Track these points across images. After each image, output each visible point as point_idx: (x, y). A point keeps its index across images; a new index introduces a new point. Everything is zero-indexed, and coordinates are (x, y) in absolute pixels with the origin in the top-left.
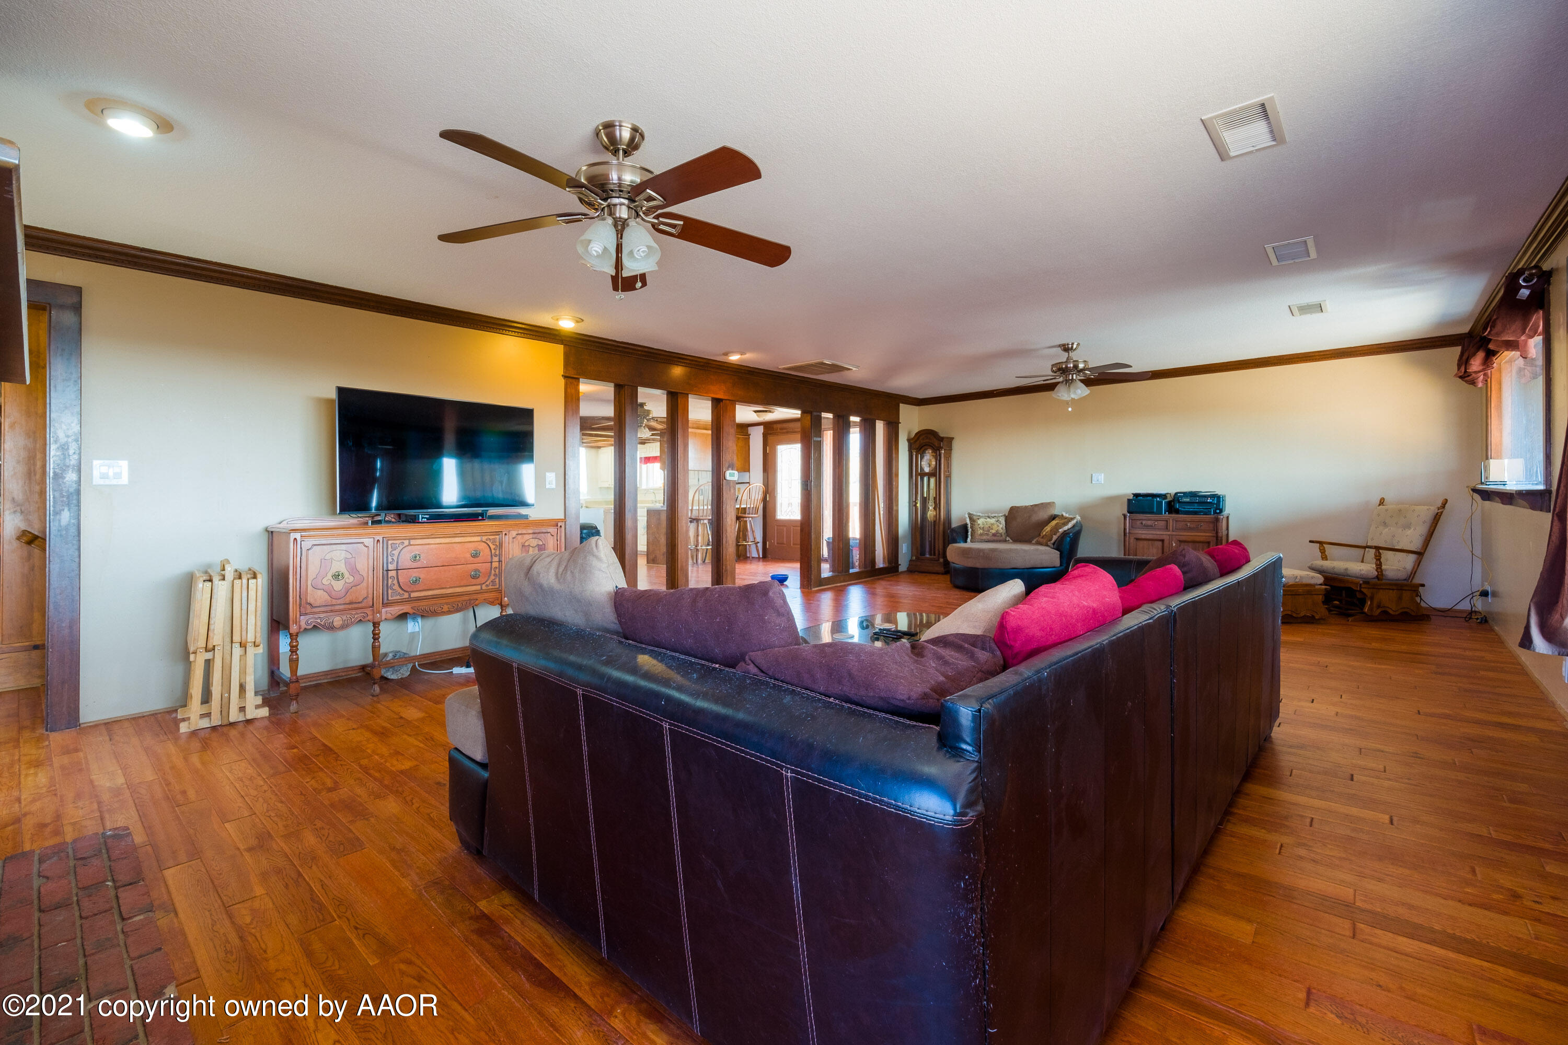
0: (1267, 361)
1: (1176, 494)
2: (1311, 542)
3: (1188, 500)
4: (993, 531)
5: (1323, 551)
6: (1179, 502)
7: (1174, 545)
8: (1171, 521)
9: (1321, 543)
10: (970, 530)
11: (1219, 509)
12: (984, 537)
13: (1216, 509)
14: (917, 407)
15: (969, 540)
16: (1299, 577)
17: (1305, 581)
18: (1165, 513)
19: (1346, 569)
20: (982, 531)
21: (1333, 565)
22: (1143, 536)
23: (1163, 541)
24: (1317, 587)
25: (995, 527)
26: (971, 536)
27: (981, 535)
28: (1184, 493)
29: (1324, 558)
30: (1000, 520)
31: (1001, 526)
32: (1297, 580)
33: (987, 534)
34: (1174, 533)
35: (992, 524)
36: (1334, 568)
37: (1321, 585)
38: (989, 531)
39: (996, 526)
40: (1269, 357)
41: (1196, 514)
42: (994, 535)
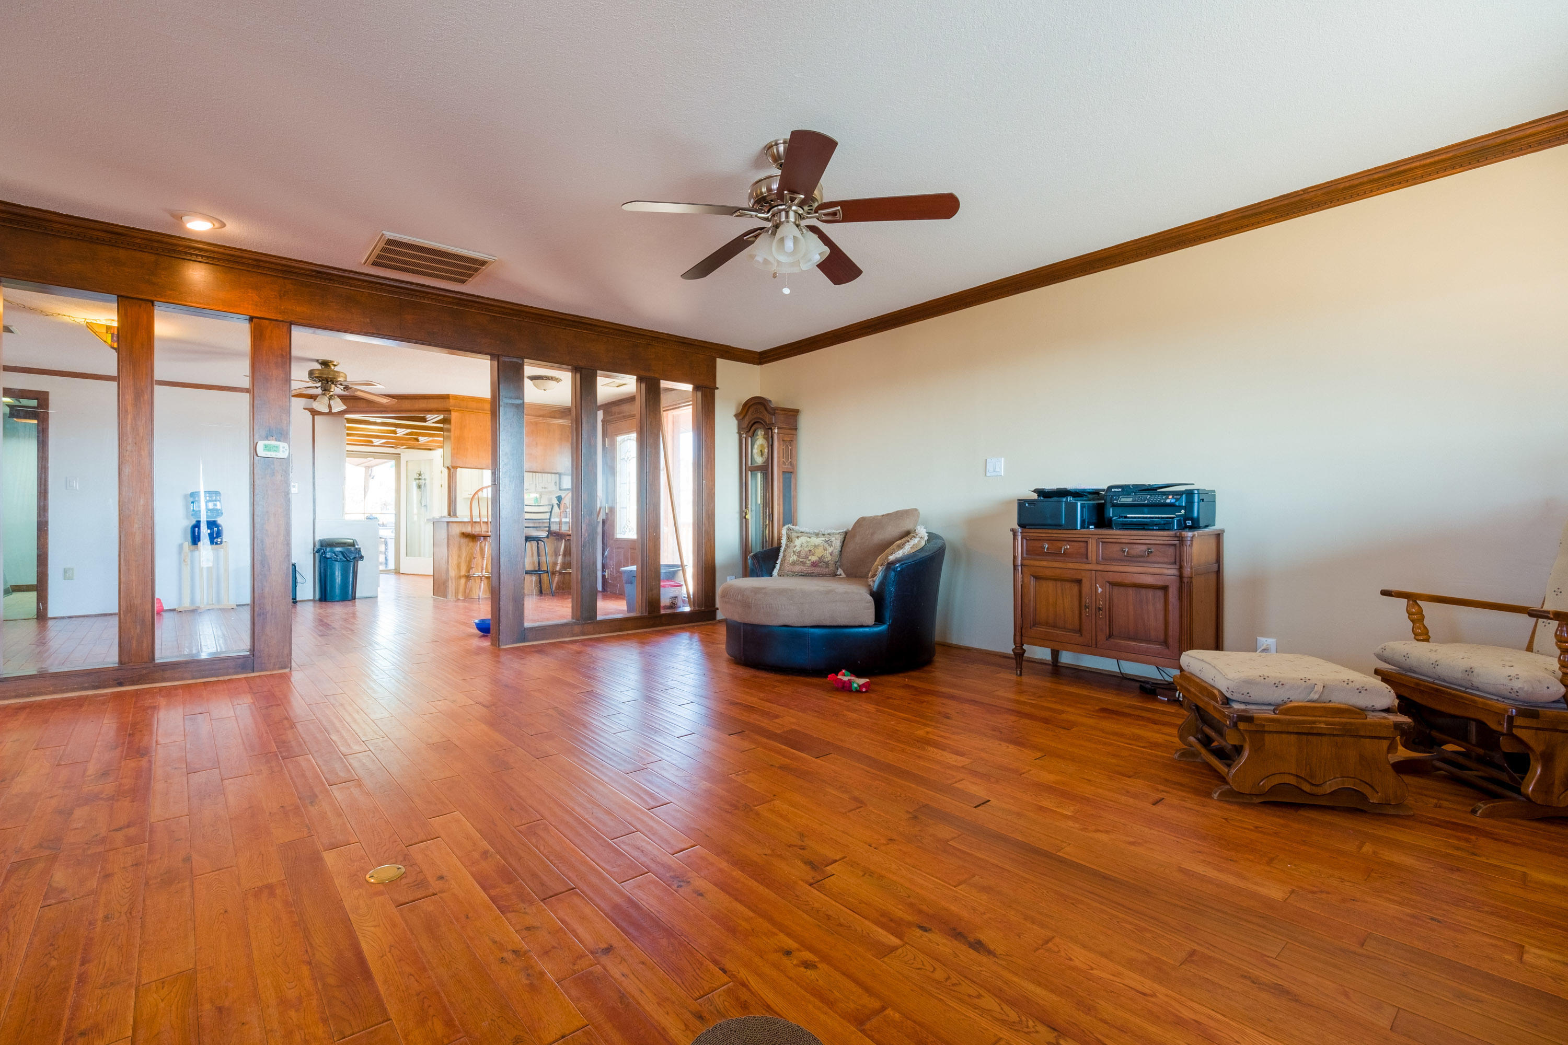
0: (1301, 201)
1: (1110, 488)
2: (1385, 593)
3: (1129, 500)
4: (814, 558)
5: (1417, 619)
6: (1114, 505)
7: (1100, 590)
8: (1094, 542)
9: (1411, 598)
10: (781, 554)
11: (1192, 519)
12: (797, 568)
13: (1185, 520)
14: (759, 367)
15: (775, 572)
16: (1319, 688)
17: (1341, 699)
18: (1082, 527)
19: (1469, 671)
20: (795, 558)
21: (1434, 657)
22: (1048, 573)
23: (1079, 582)
24: (1372, 718)
25: (819, 553)
26: (781, 565)
27: (794, 563)
28: (1123, 487)
29: (1422, 634)
30: (833, 539)
31: (830, 550)
32: (1315, 696)
33: (803, 563)
34: (1099, 568)
35: (816, 547)
36: (1436, 664)
37: (1387, 710)
38: (807, 557)
39: (821, 549)
40: (1305, 191)
41: (1144, 529)
42: (814, 564)
